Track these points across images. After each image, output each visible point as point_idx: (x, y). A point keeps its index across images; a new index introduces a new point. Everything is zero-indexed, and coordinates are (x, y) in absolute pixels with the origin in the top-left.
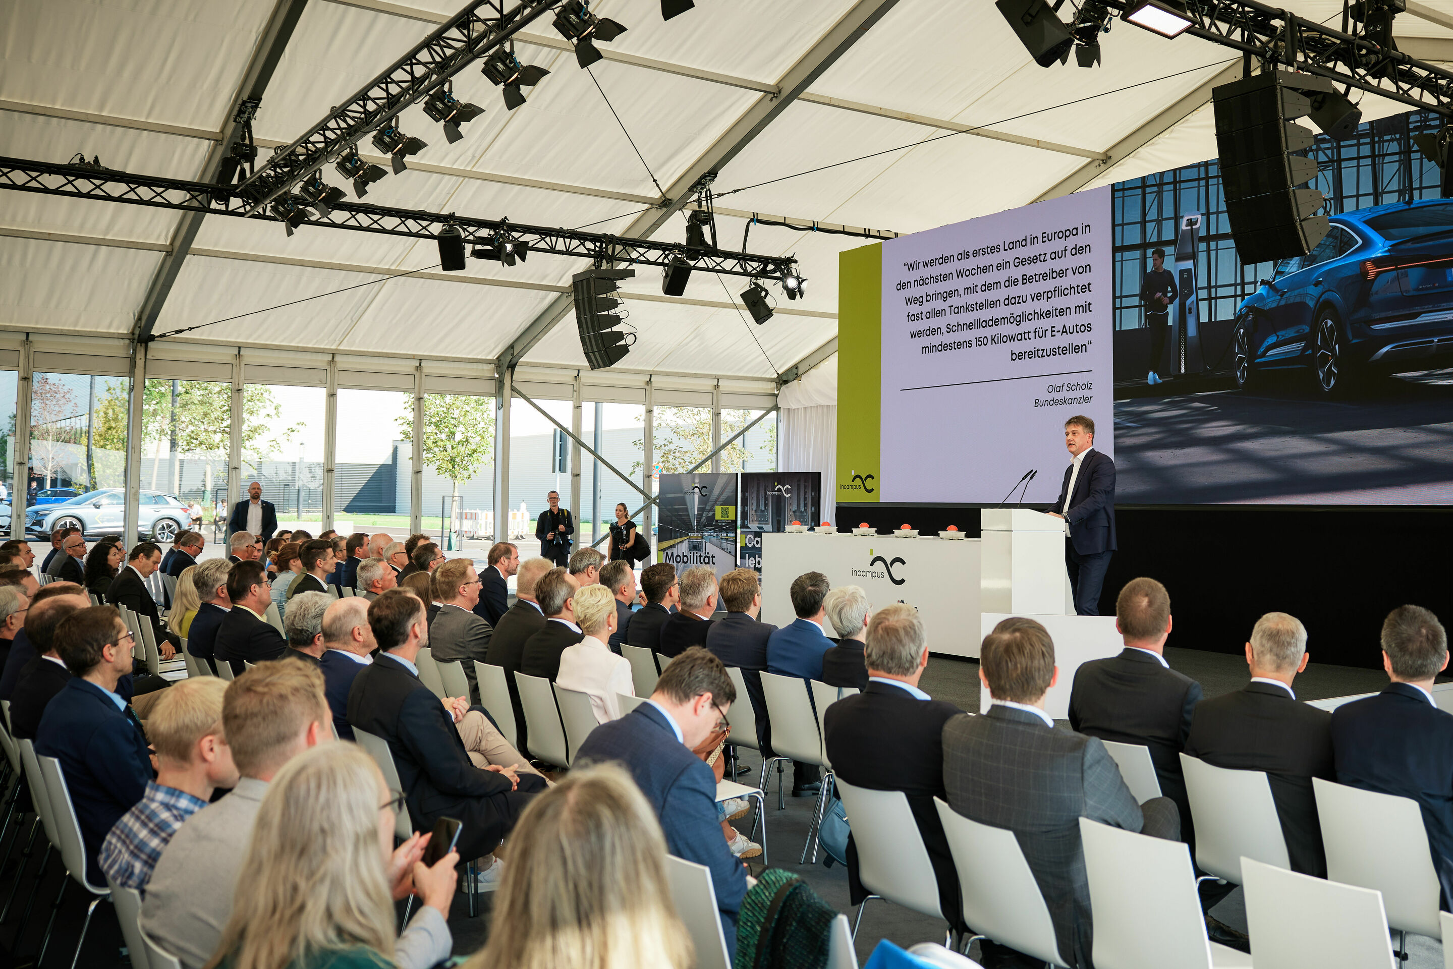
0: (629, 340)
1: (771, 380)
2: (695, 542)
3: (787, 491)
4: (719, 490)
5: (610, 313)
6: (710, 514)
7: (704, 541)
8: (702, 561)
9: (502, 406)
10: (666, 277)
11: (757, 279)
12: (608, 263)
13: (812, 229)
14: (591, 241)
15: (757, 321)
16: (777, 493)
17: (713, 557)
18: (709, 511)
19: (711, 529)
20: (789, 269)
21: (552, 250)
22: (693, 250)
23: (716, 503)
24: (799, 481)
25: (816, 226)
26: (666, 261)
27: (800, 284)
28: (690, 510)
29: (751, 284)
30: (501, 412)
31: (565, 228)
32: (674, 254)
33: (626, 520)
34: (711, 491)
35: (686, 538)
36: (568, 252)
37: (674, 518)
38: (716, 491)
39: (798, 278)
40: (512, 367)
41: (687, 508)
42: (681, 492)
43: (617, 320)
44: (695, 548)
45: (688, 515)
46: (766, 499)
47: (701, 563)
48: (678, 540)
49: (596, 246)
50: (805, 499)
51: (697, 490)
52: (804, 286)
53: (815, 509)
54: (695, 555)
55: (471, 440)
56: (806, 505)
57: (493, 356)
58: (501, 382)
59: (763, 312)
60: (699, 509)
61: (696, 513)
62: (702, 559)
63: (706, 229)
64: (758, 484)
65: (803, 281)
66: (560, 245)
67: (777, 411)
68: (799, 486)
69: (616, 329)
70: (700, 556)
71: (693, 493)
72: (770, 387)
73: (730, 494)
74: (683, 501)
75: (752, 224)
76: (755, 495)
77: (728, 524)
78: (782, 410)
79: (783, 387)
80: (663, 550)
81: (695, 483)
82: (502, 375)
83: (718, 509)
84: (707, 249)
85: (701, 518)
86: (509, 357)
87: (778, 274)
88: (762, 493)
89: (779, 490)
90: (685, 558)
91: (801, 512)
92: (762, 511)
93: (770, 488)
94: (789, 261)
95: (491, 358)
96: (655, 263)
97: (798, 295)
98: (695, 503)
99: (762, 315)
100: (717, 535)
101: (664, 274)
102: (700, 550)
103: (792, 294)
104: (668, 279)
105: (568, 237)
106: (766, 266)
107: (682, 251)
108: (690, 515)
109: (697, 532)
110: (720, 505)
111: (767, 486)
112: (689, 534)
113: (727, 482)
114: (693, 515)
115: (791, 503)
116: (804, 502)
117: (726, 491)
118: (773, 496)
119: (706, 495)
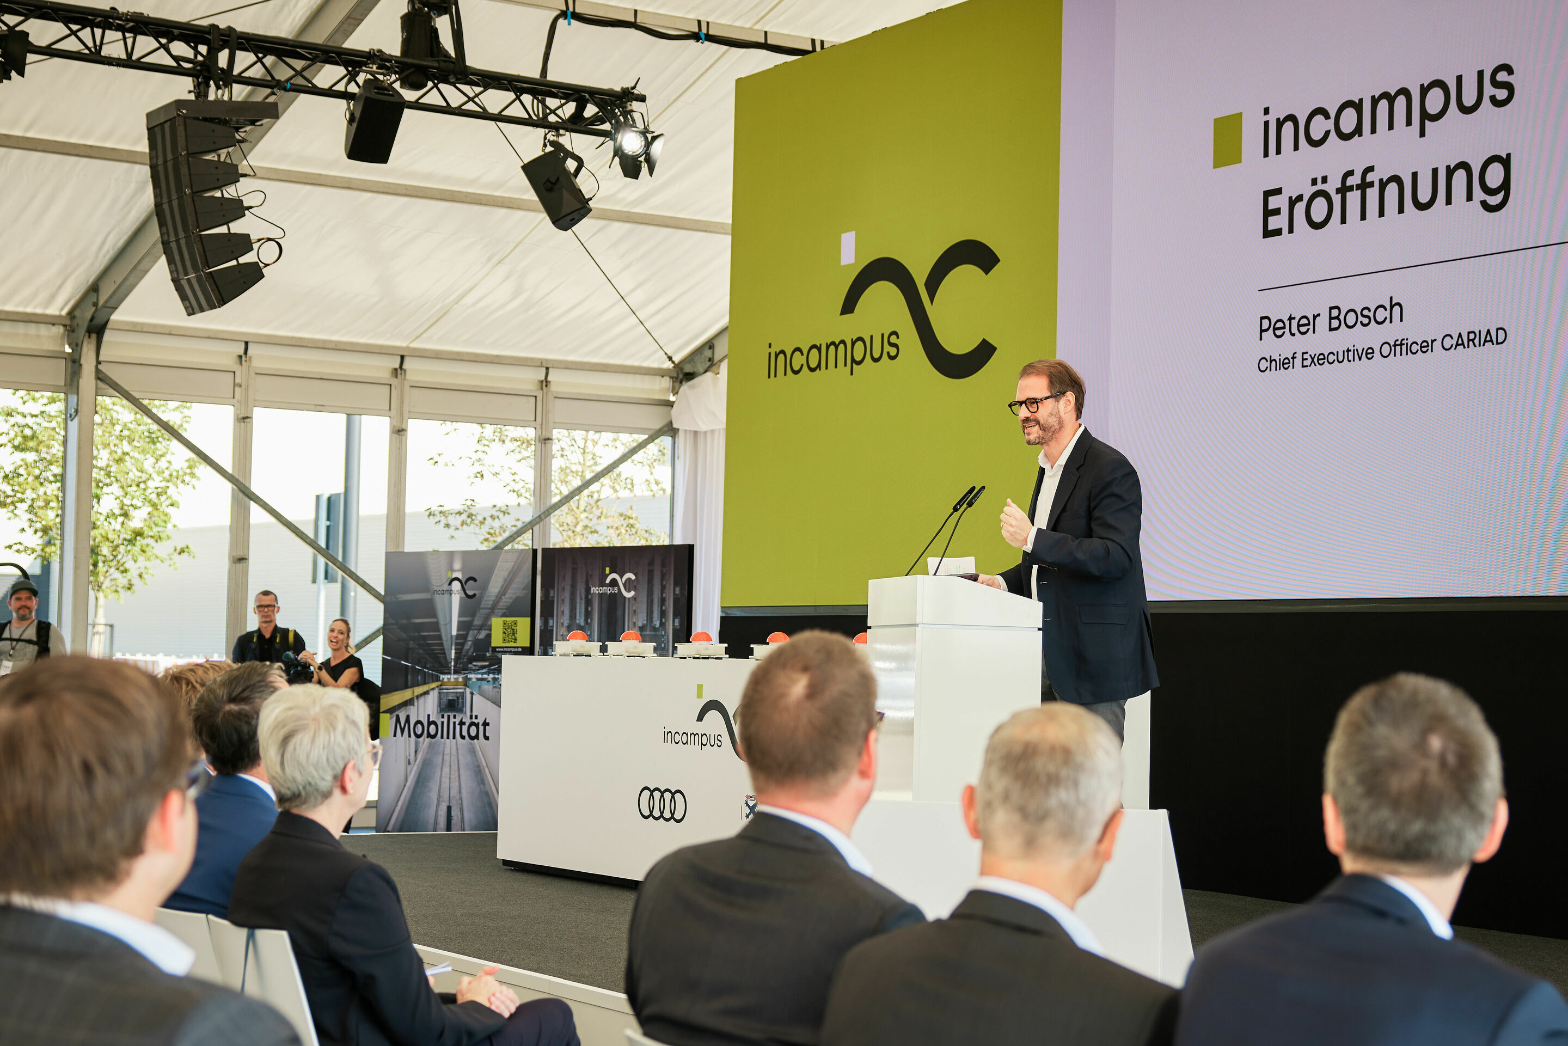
0: (267, 253)
1: (661, 373)
2: (452, 692)
3: (629, 585)
4: (499, 585)
5: (226, 195)
6: (482, 635)
7: (468, 691)
8: (465, 733)
9: (77, 411)
10: (351, 121)
11: (558, 135)
12: (218, 87)
13: (696, 36)
14: (186, 39)
15: (555, 222)
16: (608, 590)
17: (486, 724)
18: (480, 628)
19: (483, 667)
20: (627, 113)
21: (95, 56)
22: (412, 65)
23: (492, 611)
24: (651, 563)
25: (704, 30)
26: (353, 88)
27: (648, 144)
28: (442, 628)
29: (545, 145)
30: (73, 425)
31: (122, 9)
32: (372, 74)
33: (347, 655)
34: (484, 587)
35: (434, 685)
36: (129, 63)
37: (412, 644)
38: (494, 588)
39: (644, 133)
40: (97, 330)
41: (437, 623)
42: (426, 590)
43: (237, 209)
44: (452, 705)
45: (440, 637)
46: (588, 602)
47: (463, 737)
48: (419, 690)
49: (197, 52)
50: (663, 601)
51: (456, 586)
52: (656, 148)
53: (681, 624)
54: (452, 720)
55: (132, 512)
56: (663, 614)
57: (59, 307)
58: (74, 362)
59: (569, 204)
60: (461, 625)
61: (454, 632)
62: (465, 728)
63: (443, 24)
64: (574, 570)
65: (654, 138)
66: (114, 44)
67: (674, 437)
68: (651, 573)
69: (237, 227)
70: (462, 723)
71: (450, 592)
72: (660, 387)
73: (521, 593)
74: (429, 608)
75: (561, 22)
76: (567, 595)
78: (681, 434)
79: (685, 387)
81: (453, 570)
82: (76, 346)
83: (497, 624)
84: (443, 65)
85: (463, 644)
86: (89, 312)
87: (607, 126)
88: (581, 590)
89: (614, 583)
90: (432, 727)
91: (655, 629)
93: (596, 579)
94: (628, 95)
95: (57, 313)
96: (329, 93)
97: (645, 169)
98: (452, 612)
99: (565, 211)
101: (348, 116)
102: (461, 710)
103: (631, 167)
104: (355, 125)
105: (130, 31)
106: (581, 108)
107: (387, 68)
108: (444, 638)
109: (456, 672)
110: (502, 616)
111: (591, 576)
112: (442, 677)
113: (513, 567)
114: (449, 637)
115: (635, 611)
116: (661, 608)
117: (513, 586)
118: (601, 595)
119: (475, 595)
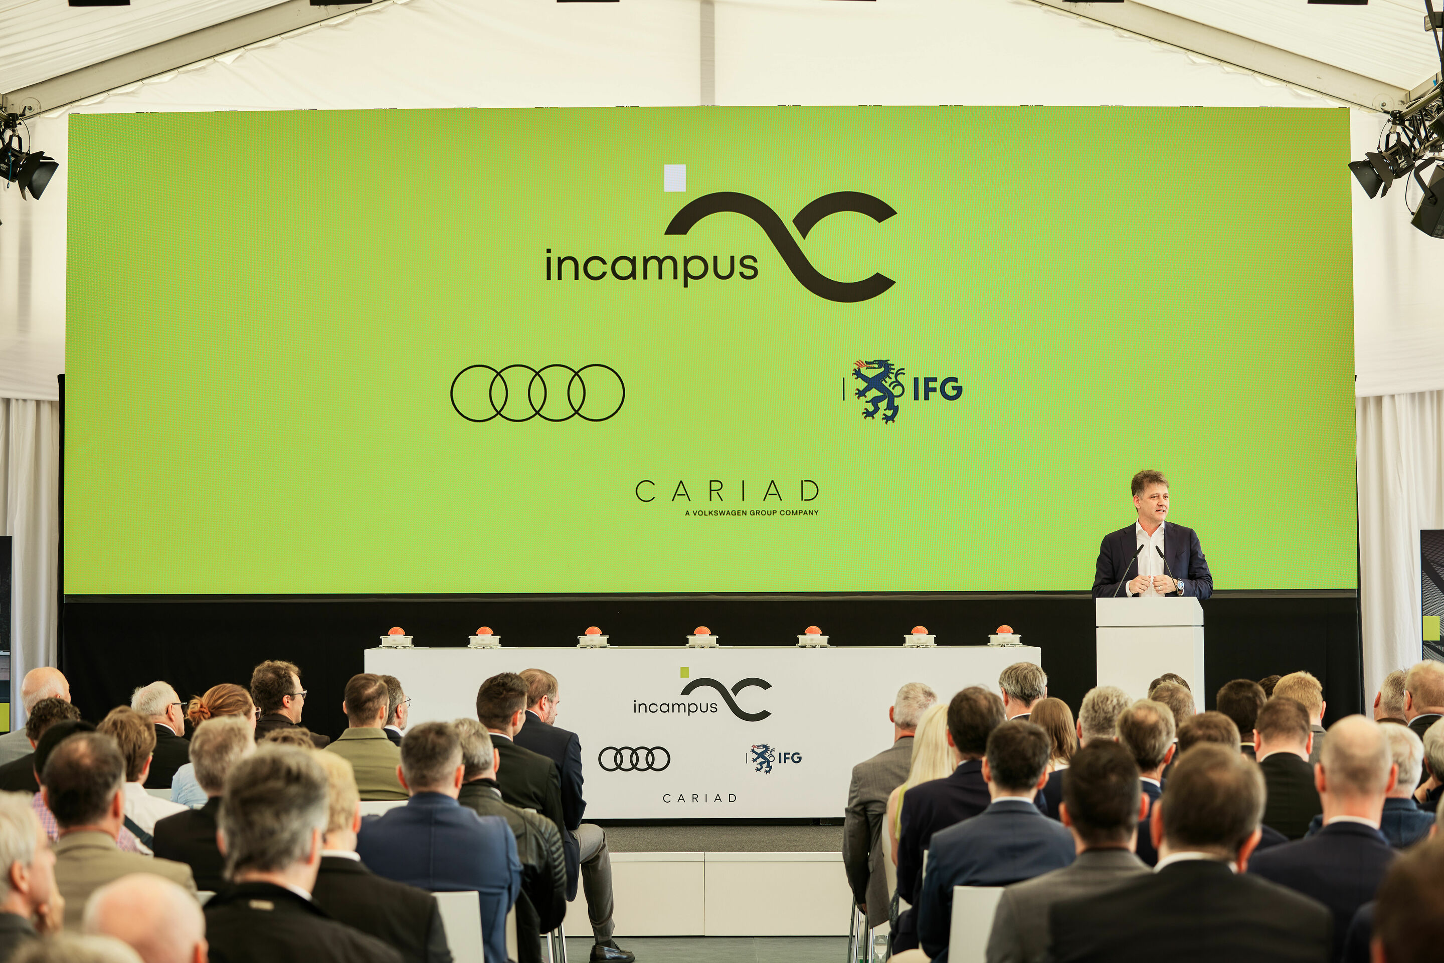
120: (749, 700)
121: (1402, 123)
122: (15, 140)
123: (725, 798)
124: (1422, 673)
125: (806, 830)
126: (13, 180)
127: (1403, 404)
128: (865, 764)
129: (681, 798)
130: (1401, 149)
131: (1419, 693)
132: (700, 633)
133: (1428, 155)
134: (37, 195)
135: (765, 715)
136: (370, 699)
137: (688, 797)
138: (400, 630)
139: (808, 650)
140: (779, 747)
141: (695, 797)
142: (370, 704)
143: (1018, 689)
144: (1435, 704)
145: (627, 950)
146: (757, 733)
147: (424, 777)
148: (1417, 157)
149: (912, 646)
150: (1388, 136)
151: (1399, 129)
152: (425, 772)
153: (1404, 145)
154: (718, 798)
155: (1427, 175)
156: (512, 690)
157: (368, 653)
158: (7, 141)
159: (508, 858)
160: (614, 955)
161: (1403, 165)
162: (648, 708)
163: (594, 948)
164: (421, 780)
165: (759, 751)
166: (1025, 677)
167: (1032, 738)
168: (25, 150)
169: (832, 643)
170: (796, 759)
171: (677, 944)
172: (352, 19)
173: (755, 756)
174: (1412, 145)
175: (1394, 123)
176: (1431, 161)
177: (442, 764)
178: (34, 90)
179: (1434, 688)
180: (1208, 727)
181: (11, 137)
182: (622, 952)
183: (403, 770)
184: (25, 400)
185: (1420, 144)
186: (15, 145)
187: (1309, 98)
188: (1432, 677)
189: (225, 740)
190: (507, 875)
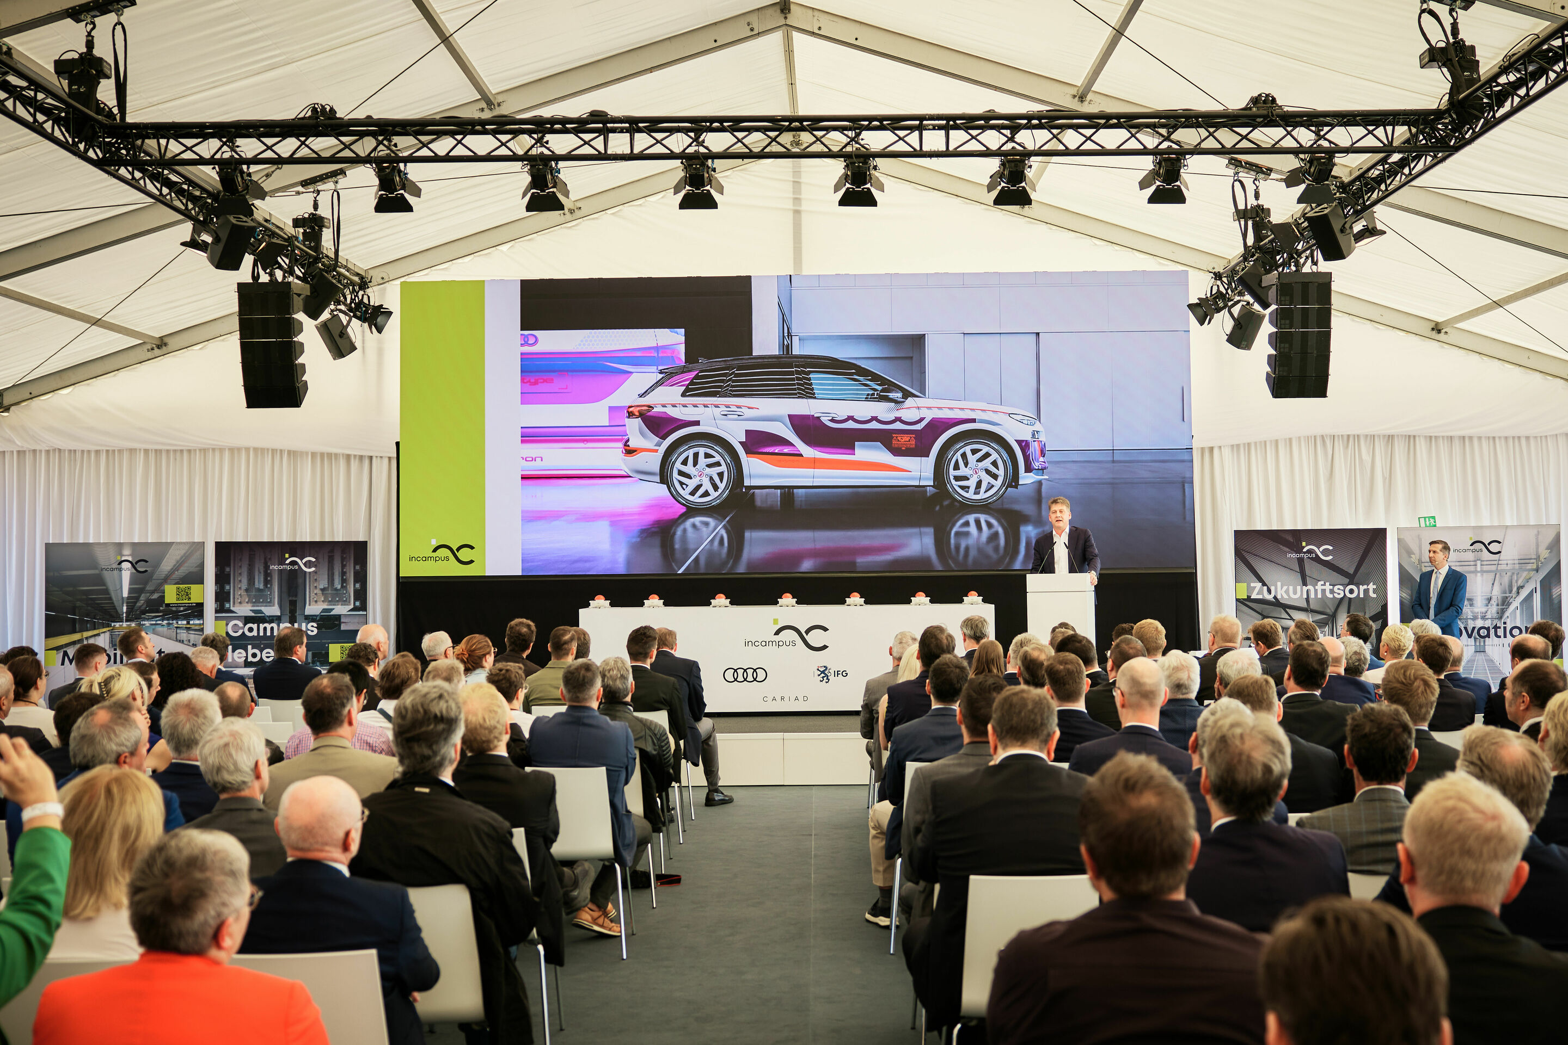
3: (309, 564)
4: (172, 565)
6: (155, 596)
16: (288, 567)
18: (153, 592)
19: (157, 616)
23: (166, 580)
24: (331, 552)
28: (114, 593)
34: (157, 565)
35: (108, 629)
37: (78, 604)
38: (167, 566)
41: (107, 590)
42: (96, 568)
45: (110, 599)
46: (267, 575)
48: (89, 633)
50: (342, 574)
51: (126, 565)
53: (359, 587)
56: (344, 581)
60: (131, 591)
61: (125, 594)
64: (251, 556)
68: (331, 557)
71: (120, 570)
73: (194, 570)
74: (97, 580)
76: (244, 570)
77: (190, 607)
80: (57, 649)
81: (121, 555)
83: (170, 589)
85: (135, 602)
88: (259, 567)
89: (293, 563)
91: (336, 589)
92: (259, 590)
93: (275, 561)
98: (125, 581)
100: (169, 624)
108: (114, 599)
109: (127, 621)
110: (175, 584)
111: (270, 559)
112: (113, 624)
113: (185, 554)
114: (120, 598)
115: (316, 580)
116: (342, 577)
117: (186, 565)
118: (280, 571)
119: (146, 571)
120: (815, 638)
121: (1220, 279)
122: (365, 297)
123: (801, 698)
124: (1221, 623)
125: (851, 717)
126: (364, 322)
127: (1226, 452)
128: (873, 680)
129: (774, 699)
130: (1220, 295)
131: (1219, 634)
132: (786, 597)
133: (1237, 298)
134: (380, 331)
135: (825, 647)
136: (566, 643)
137: (778, 698)
138: (602, 597)
139: (852, 607)
140: (833, 667)
141: (782, 698)
142: (566, 646)
143: (972, 633)
144: (1230, 641)
145: (729, 794)
146: (820, 659)
147: (578, 697)
148: (1230, 300)
149: (916, 605)
150: (1212, 287)
151: (1219, 283)
152: (579, 695)
153: (1221, 293)
154: (797, 699)
155: (1236, 310)
156: (650, 637)
157: (582, 612)
158: (360, 298)
159: (627, 749)
160: (720, 798)
161: (1221, 305)
162: (754, 644)
163: (708, 794)
164: (575, 699)
165: (822, 670)
166: (977, 626)
167: (958, 670)
168: (372, 304)
169: (866, 602)
170: (844, 674)
171: (766, 790)
172: (580, 223)
173: (819, 673)
174: (1227, 293)
175: (1215, 279)
176: (1238, 302)
177: (589, 689)
178: (384, 267)
179: (1229, 631)
180: (1066, 663)
181: (363, 296)
182: (726, 796)
183: (564, 691)
184: (381, 457)
185: (1232, 292)
186: (366, 300)
187: (1167, 265)
188: (1227, 624)
189: (449, 675)
190: (626, 759)
